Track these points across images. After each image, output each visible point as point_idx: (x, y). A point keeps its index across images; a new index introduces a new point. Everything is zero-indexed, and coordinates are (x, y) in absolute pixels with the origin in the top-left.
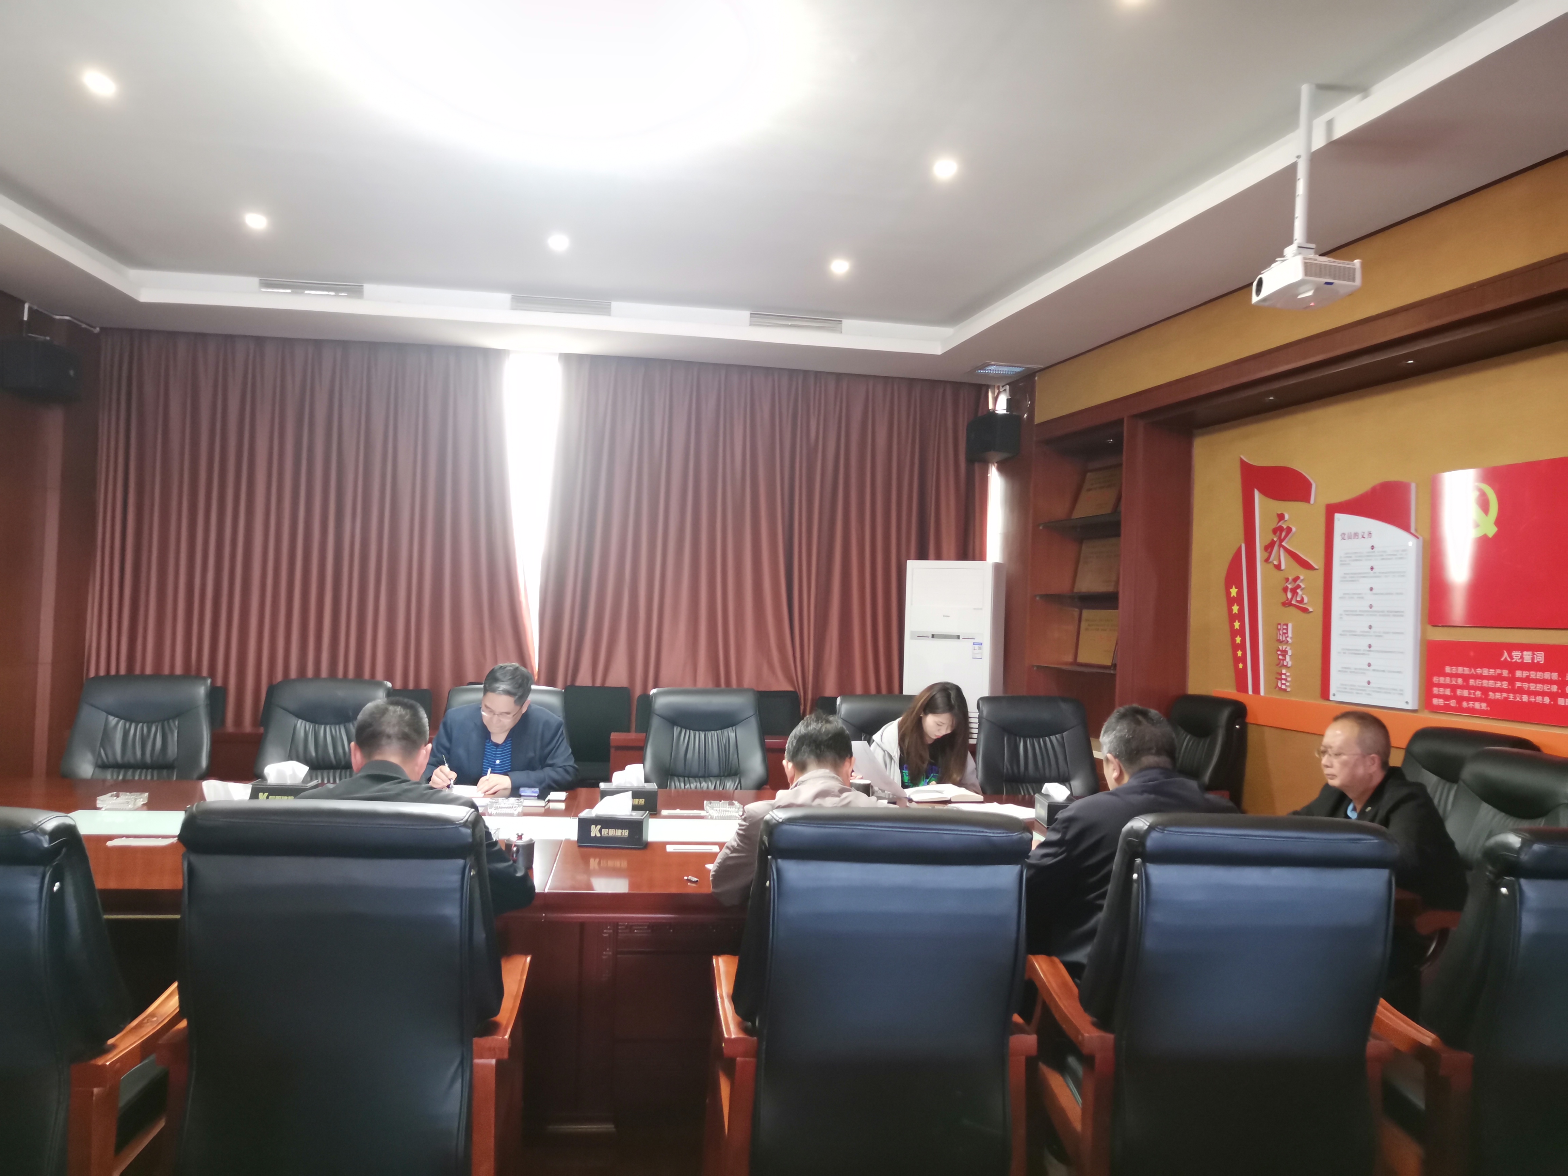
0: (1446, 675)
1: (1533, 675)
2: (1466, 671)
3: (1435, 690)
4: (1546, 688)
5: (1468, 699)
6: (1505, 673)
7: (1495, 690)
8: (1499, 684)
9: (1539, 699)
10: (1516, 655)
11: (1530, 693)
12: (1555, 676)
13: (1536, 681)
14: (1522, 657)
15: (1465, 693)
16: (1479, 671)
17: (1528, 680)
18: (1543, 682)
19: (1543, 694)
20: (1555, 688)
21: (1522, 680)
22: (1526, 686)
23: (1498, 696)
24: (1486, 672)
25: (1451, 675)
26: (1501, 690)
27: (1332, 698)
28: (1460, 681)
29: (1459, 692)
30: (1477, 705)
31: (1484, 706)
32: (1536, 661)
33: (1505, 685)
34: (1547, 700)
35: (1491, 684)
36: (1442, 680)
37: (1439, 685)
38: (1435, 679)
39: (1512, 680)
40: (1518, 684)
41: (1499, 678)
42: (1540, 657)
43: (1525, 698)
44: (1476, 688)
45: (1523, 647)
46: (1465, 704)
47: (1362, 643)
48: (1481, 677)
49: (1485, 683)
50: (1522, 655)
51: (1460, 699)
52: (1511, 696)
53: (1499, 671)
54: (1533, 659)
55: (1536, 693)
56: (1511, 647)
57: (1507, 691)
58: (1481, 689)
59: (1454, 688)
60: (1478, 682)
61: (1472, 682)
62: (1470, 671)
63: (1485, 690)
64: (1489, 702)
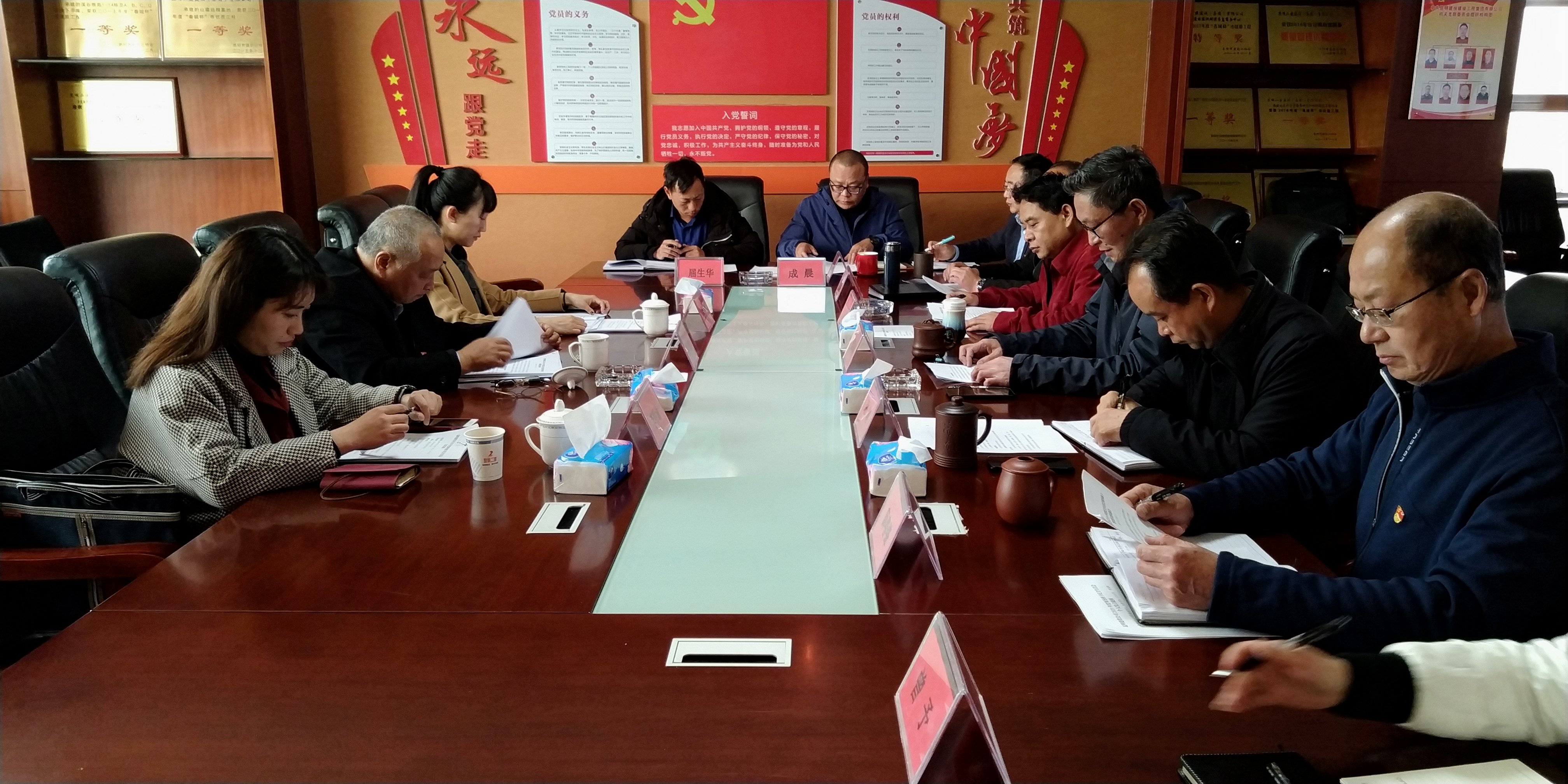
0: (672, 133)
1: (749, 128)
2: (692, 128)
3: (663, 145)
4: (760, 136)
5: (694, 150)
6: (726, 128)
7: (718, 141)
8: (721, 136)
9: (755, 145)
10: (735, 115)
11: (747, 141)
12: (766, 128)
13: (752, 132)
14: (740, 116)
15: (692, 145)
16: (703, 128)
17: (745, 132)
18: (758, 132)
19: (758, 141)
20: (766, 136)
21: (740, 132)
22: (743, 136)
23: (721, 145)
24: (709, 128)
25: (677, 132)
26: (723, 141)
27: (550, 159)
28: (686, 136)
29: (686, 145)
30: (703, 154)
31: (709, 153)
32: (751, 118)
33: (726, 136)
34: (761, 145)
35: (715, 136)
36: (669, 136)
37: (666, 141)
38: (662, 136)
39: (732, 133)
40: (738, 135)
41: (722, 132)
42: (754, 115)
43: (743, 145)
44: (701, 141)
45: (740, 108)
47: (585, 110)
48: (706, 132)
49: (709, 136)
50: (740, 114)
52: (732, 144)
53: (721, 127)
54: (749, 117)
55: (752, 141)
56: (730, 109)
57: (729, 141)
58: (707, 141)
59: (681, 142)
60: (703, 136)
61: (697, 136)
62: (695, 127)
63: (709, 142)
64: (714, 150)
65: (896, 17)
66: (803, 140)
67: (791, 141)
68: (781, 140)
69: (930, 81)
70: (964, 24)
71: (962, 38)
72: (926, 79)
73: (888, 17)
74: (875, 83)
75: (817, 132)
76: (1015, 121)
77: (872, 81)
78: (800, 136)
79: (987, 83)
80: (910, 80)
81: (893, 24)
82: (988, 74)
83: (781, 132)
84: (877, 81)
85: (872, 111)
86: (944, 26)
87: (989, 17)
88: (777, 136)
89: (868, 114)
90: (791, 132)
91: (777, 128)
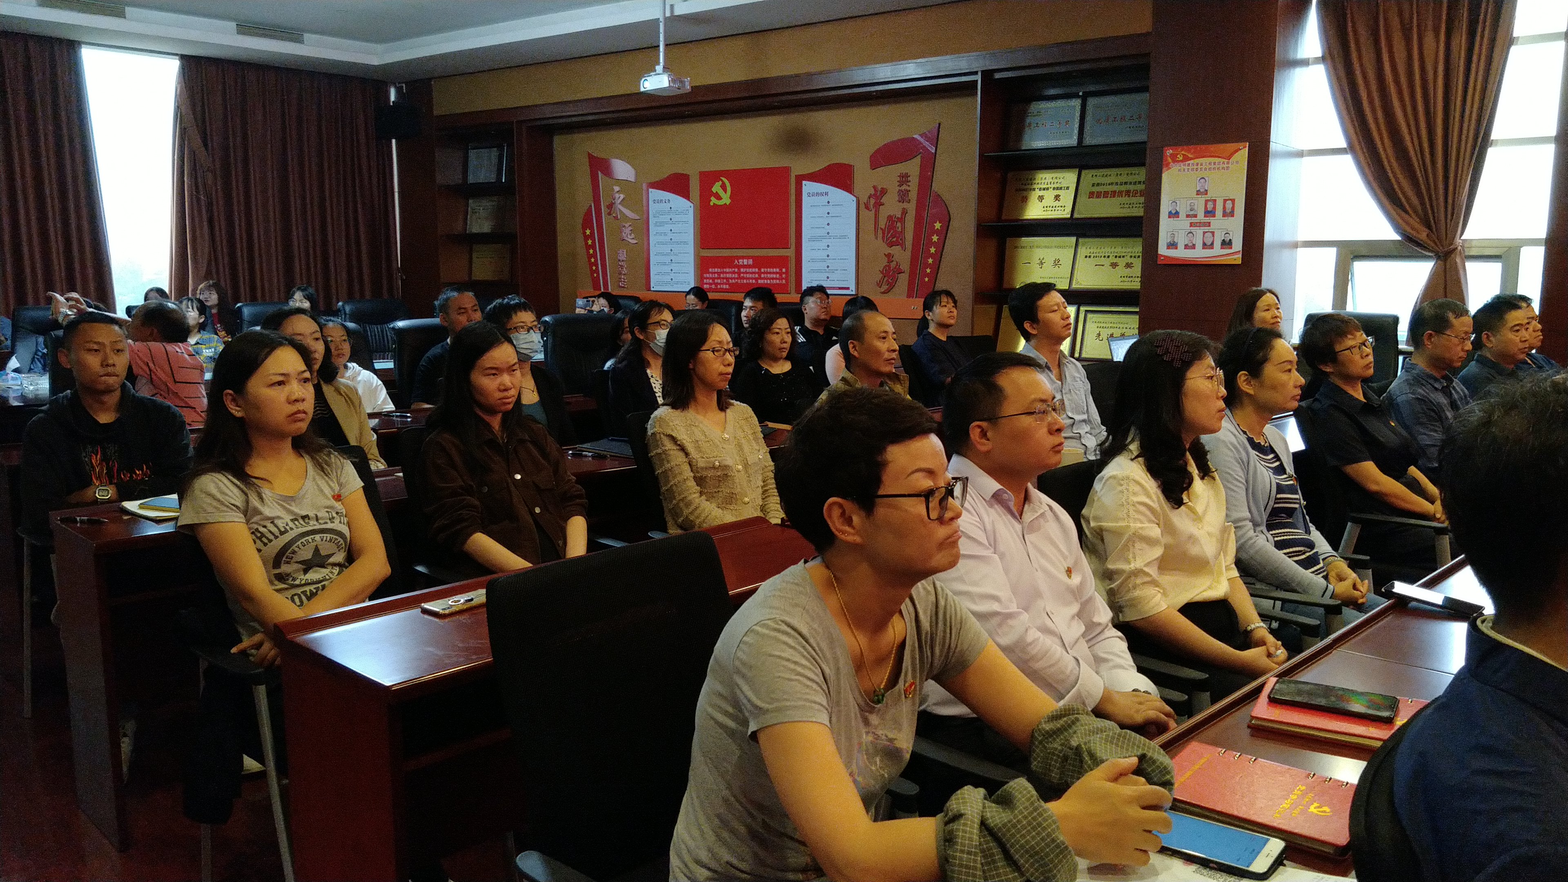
0: (709, 273)
1: (748, 270)
2: (719, 270)
3: (705, 281)
4: (753, 276)
5: (720, 284)
6: (736, 270)
7: (732, 279)
8: (733, 276)
10: (741, 261)
11: (746, 279)
12: (757, 270)
13: (749, 273)
14: (743, 262)
15: (719, 281)
16: (725, 270)
17: (746, 273)
18: (752, 273)
19: (752, 279)
20: (757, 276)
21: (743, 273)
22: (745, 275)
23: (733, 281)
24: (727, 270)
25: (712, 273)
26: (735, 278)
27: (652, 289)
28: (716, 275)
29: (716, 281)
30: (724, 287)
31: (727, 287)
32: (749, 264)
33: (736, 276)
34: (754, 281)
35: (730, 276)
36: (707, 275)
37: (707, 278)
38: (705, 275)
39: (739, 273)
40: (742, 275)
41: (734, 273)
42: (751, 262)
43: (745, 281)
44: (723, 278)
45: (743, 257)
46: (719, 287)
47: (667, 259)
48: (726, 273)
49: (728, 276)
51: (716, 284)
52: (739, 281)
53: (733, 269)
55: (749, 279)
56: (738, 258)
57: (737, 278)
59: (713, 279)
60: (724, 275)
61: (721, 275)
62: (721, 270)
63: (727, 279)
64: (730, 284)
65: (827, 194)
66: (776, 279)
67: (770, 279)
68: (764, 278)
69: (848, 237)
70: (867, 197)
71: (867, 207)
72: (844, 237)
73: (822, 194)
74: (816, 240)
75: (784, 273)
76: (902, 267)
77: (814, 239)
78: (775, 276)
79: (883, 237)
80: (835, 237)
81: (824, 199)
82: (883, 232)
83: (764, 273)
84: (816, 237)
85: (814, 259)
86: (855, 198)
87: (884, 192)
88: (762, 276)
89: (812, 260)
90: (770, 273)
91: (762, 270)
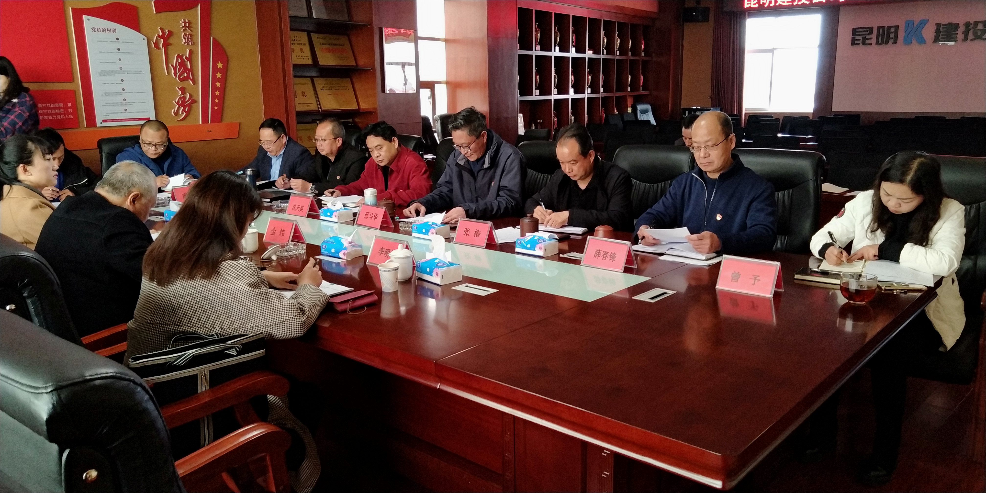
65: (114, 31)
66: (60, 114)
67: (52, 114)
68: (44, 114)
69: (142, 73)
70: (157, 37)
71: (157, 45)
72: (139, 72)
73: (109, 30)
74: (107, 74)
75: (70, 108)
76: (195, 98)
77: (104, 73)
78: (58, 111)
79: (175, 74)
80: (129, 72)
81: (113, 36)
82: (175, 68)
84: (107, 73)
85: (107, 93)
86: (146, 38)
87: (171, 33)
89: (104, 94)
90: (51, 108)
